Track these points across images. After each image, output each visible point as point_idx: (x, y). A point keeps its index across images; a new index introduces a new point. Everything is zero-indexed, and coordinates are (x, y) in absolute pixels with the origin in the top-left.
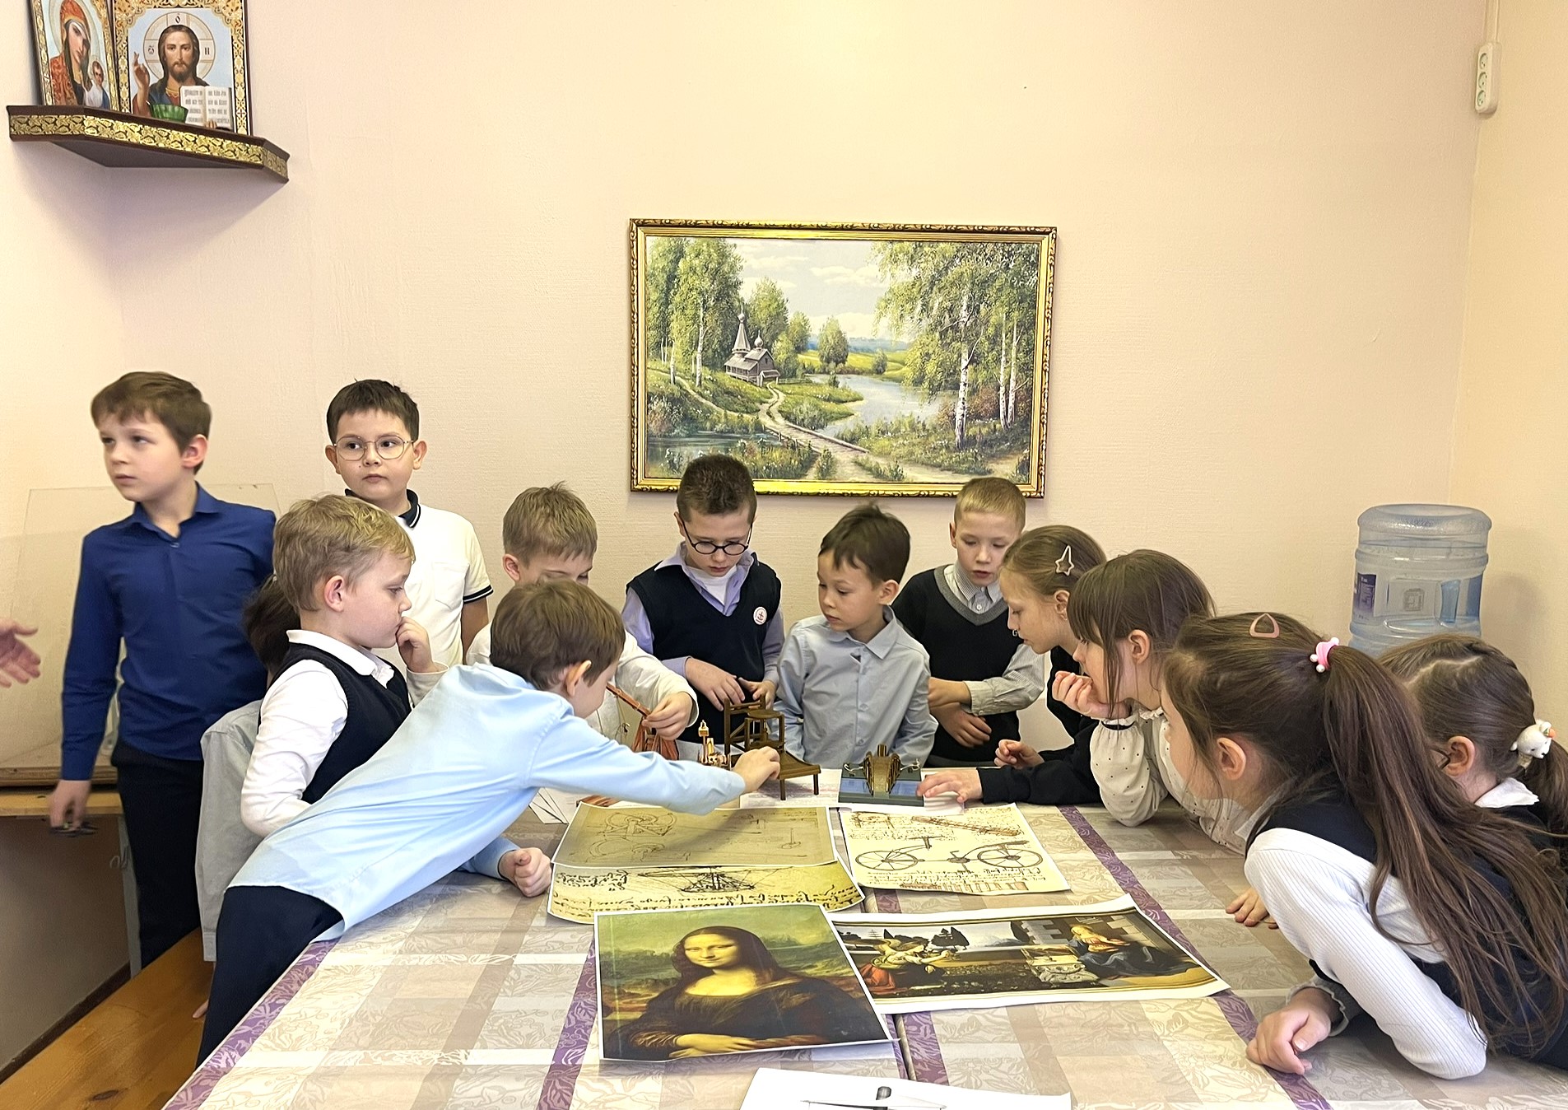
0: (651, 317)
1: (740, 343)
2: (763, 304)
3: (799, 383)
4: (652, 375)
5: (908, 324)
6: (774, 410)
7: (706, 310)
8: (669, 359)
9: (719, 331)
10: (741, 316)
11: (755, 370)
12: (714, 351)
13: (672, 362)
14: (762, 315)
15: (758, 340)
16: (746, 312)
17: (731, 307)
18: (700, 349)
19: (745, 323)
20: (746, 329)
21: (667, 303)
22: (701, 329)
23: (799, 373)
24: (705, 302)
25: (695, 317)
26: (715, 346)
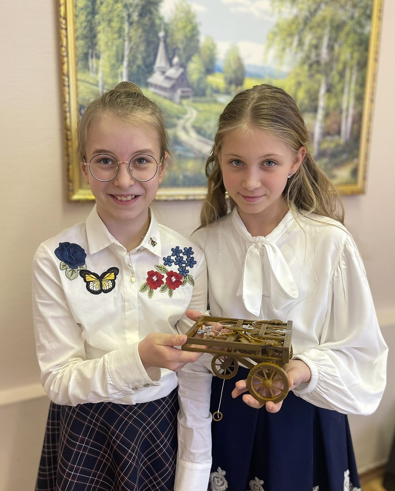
0: (78, 25)
1: (160, 62)
2: (180, 25)
3: (208, 102)
4: (82, 87)
5: (288, 56)
6: (188, 125)
7: (131, 24)
8: (97, 72)
9: (142, 48)
10: (161, 34)
11: (173, 88)
12: (139, 67)
13: (100, 75)
14: (179, 36)
15: (176, 60)
16: (166, 31)
17: (153, 25)
18: (125, 63)
19: (165, 42)
20: (166, 47)
21: (93, 12)
22: (126, 43)
23: (208, 92)
24: (129, 16)
25: (120, 31)
26: (139, 62)
